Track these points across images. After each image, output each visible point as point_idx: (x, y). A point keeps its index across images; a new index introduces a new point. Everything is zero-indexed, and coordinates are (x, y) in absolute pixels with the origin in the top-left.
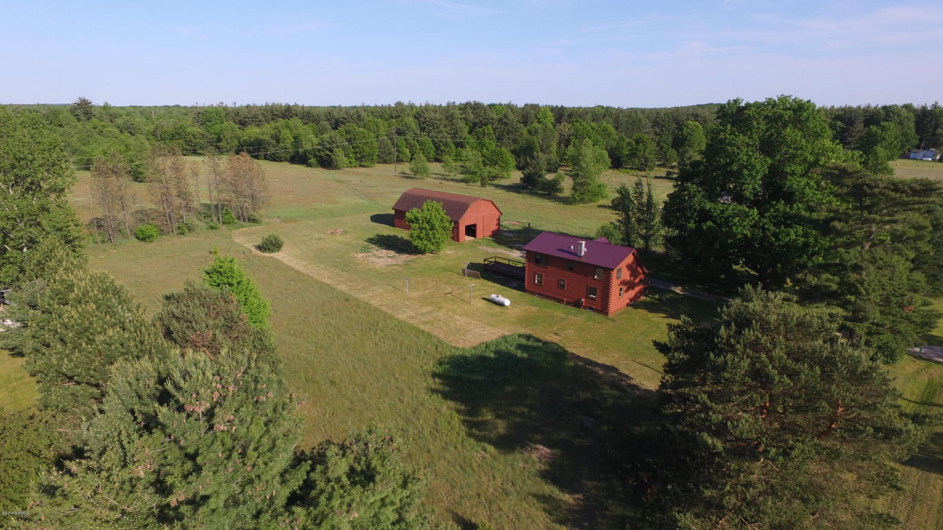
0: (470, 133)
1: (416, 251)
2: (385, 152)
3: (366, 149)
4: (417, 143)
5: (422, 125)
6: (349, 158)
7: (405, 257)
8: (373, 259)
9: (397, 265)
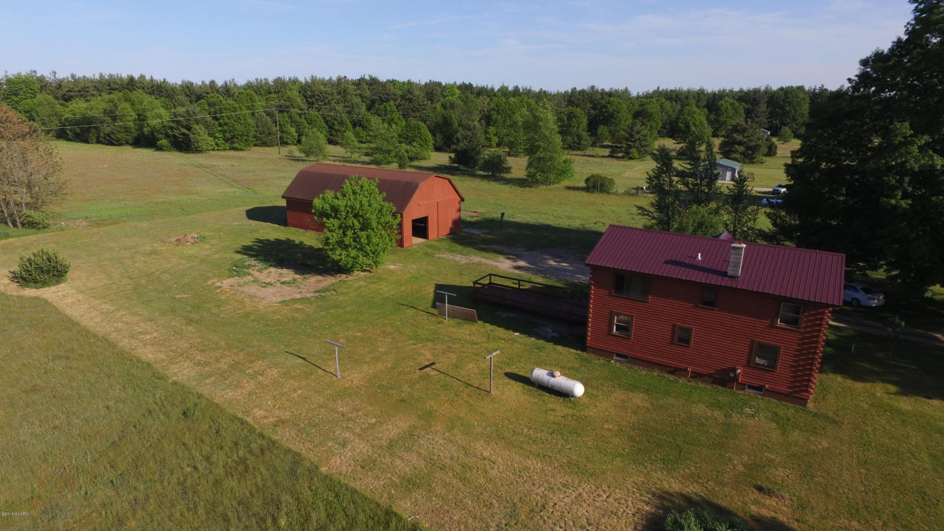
0: (369, 109)
1: (337, 269)
2: (264, 133)
3: (238, 127)
4: (304, 120)
5: (310, 100)
6: (215, 138)
7: (314, 282)
8: (252, 289)
9: (303, 300)
